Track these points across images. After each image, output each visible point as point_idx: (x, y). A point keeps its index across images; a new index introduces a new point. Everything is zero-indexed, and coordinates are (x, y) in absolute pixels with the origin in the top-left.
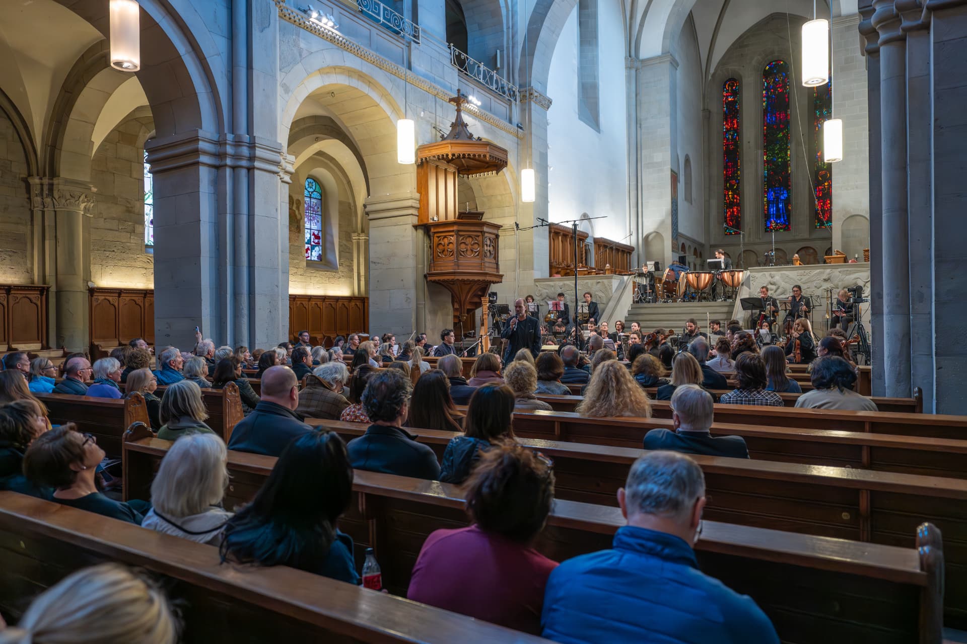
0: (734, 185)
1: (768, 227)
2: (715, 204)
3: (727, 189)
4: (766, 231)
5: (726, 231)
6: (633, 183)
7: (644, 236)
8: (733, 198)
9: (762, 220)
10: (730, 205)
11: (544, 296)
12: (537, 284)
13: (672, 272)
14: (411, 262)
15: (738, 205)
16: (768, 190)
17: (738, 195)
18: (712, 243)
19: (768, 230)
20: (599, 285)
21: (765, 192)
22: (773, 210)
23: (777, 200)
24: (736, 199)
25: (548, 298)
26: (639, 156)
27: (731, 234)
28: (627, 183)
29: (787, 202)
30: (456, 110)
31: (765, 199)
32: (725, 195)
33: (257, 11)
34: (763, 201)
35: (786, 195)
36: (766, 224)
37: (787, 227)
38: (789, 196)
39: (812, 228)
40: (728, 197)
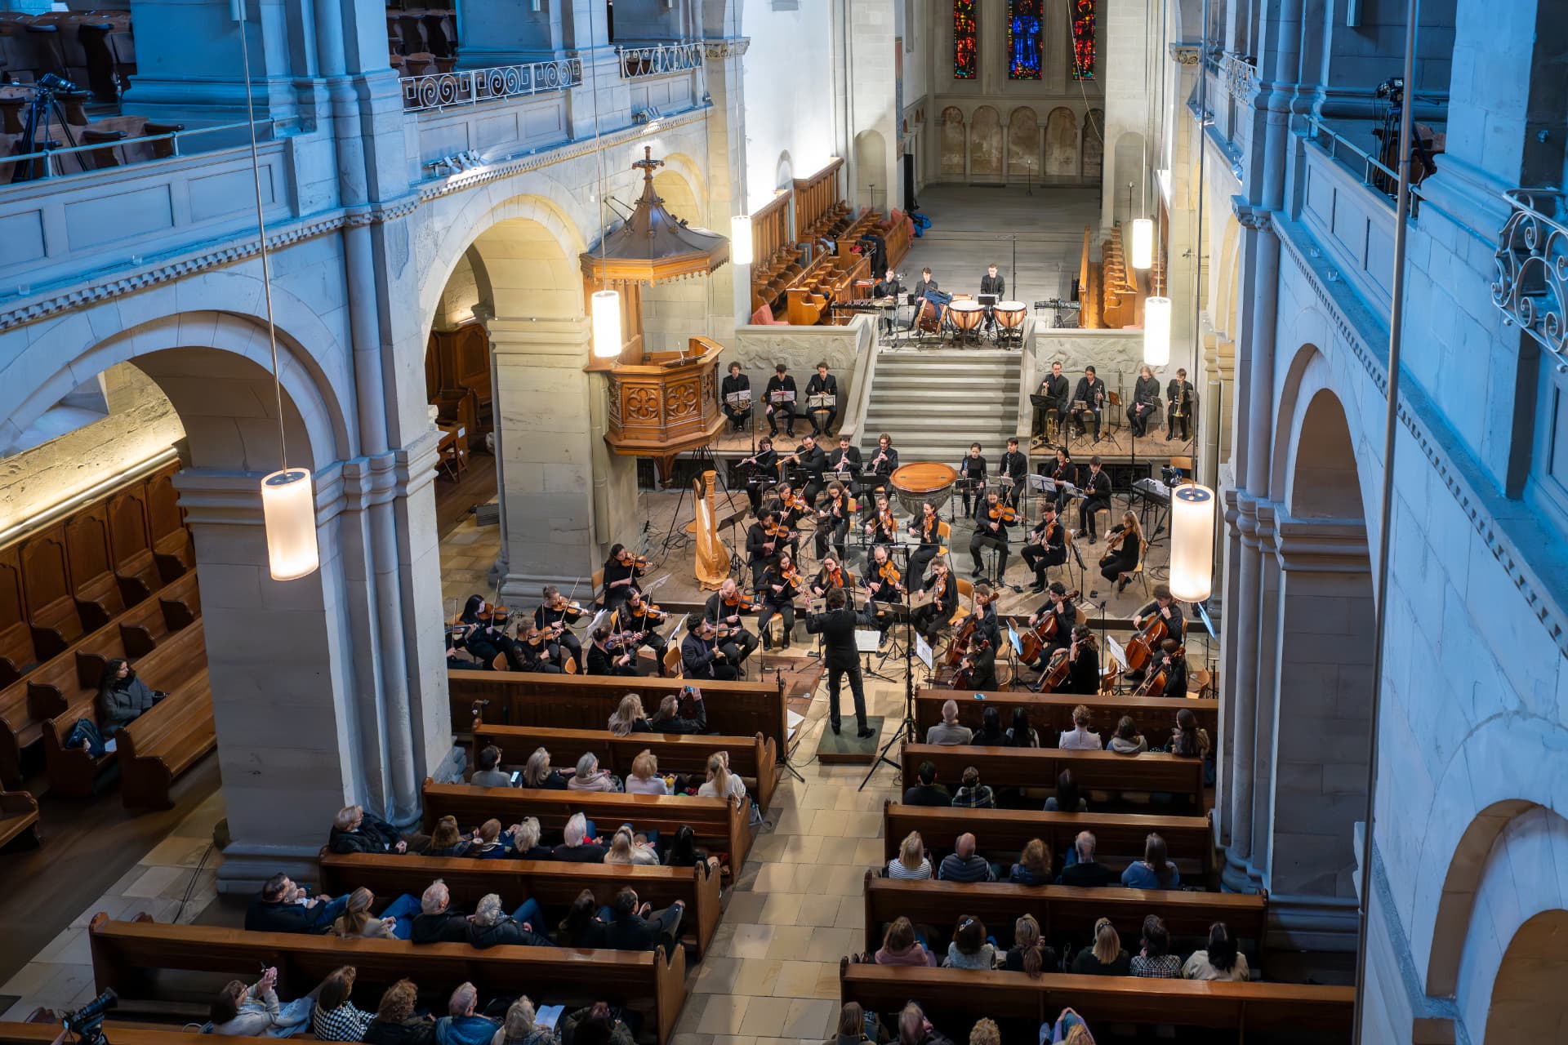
0: (968, 6)
1: (1013, 72)
2: (942, 33)
3: (958, 10)
4: (1011, 78)
5: (956, 72)
6: (840, 57)
7: (856, 135)
8: (966, 23)
9: (1005, 61)
10: (961, 34)
11: (753, 355)
12: (740, 337)
13: (931, 305)
14: (585, 425)
15: (973, 35)
16: (1014, 17)
17: (974, 20)
18: (938, 91)
19: (1012, 76)
20: (837, 343)
21: (1010, 20)
22: (1020, 46)
23: (1025, 33)
24: (971, 26)
25: (757, 358)
26: (847, 14)
27: (963, 77)
28: (831, 57)
29: (1038, 38)
30: (645, 179)
31: (1010, 31)
32: (955, 18)
33: (391, 251)
34: (1007, 34)
35: (1036, 28)
36: (1010, 68)
37: (1036, 73)
38: (1040, 30)
39: (1070, 79)
40: (960, 22)
